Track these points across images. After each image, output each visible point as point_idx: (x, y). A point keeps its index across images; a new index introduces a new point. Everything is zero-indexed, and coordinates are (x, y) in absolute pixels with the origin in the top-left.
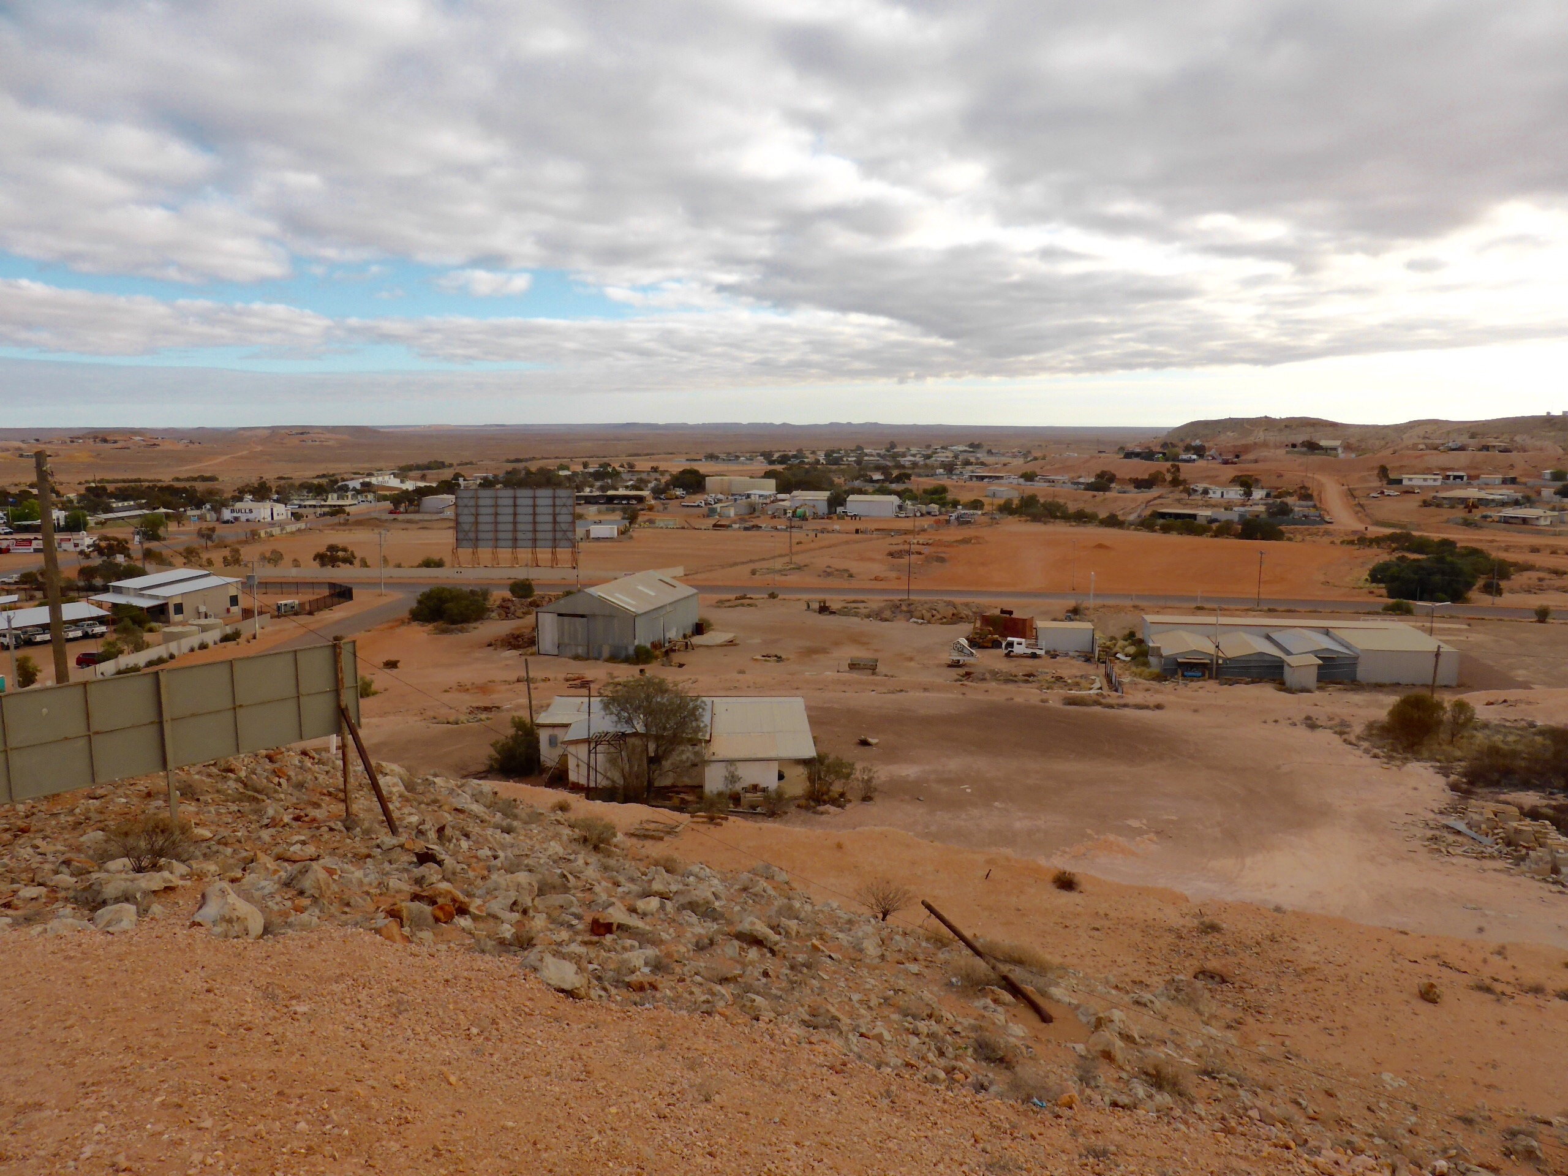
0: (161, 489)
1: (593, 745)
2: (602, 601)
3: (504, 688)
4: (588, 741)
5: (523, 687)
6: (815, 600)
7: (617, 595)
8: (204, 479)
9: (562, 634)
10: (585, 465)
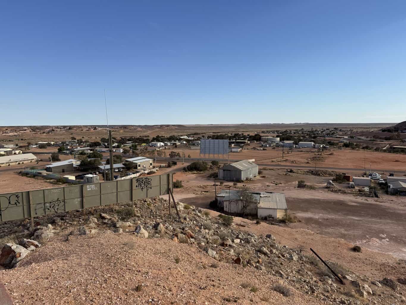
0: (136, 139)
1: (230, 202)
2: (234, 167)
3: (209, 187)
4: (229, 201)
5: (214, 187)
6: (289, 169)
7: (238, 166)
8: (146, 137)
9: (224, 175)
10: (231, 134)
